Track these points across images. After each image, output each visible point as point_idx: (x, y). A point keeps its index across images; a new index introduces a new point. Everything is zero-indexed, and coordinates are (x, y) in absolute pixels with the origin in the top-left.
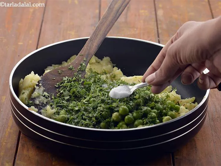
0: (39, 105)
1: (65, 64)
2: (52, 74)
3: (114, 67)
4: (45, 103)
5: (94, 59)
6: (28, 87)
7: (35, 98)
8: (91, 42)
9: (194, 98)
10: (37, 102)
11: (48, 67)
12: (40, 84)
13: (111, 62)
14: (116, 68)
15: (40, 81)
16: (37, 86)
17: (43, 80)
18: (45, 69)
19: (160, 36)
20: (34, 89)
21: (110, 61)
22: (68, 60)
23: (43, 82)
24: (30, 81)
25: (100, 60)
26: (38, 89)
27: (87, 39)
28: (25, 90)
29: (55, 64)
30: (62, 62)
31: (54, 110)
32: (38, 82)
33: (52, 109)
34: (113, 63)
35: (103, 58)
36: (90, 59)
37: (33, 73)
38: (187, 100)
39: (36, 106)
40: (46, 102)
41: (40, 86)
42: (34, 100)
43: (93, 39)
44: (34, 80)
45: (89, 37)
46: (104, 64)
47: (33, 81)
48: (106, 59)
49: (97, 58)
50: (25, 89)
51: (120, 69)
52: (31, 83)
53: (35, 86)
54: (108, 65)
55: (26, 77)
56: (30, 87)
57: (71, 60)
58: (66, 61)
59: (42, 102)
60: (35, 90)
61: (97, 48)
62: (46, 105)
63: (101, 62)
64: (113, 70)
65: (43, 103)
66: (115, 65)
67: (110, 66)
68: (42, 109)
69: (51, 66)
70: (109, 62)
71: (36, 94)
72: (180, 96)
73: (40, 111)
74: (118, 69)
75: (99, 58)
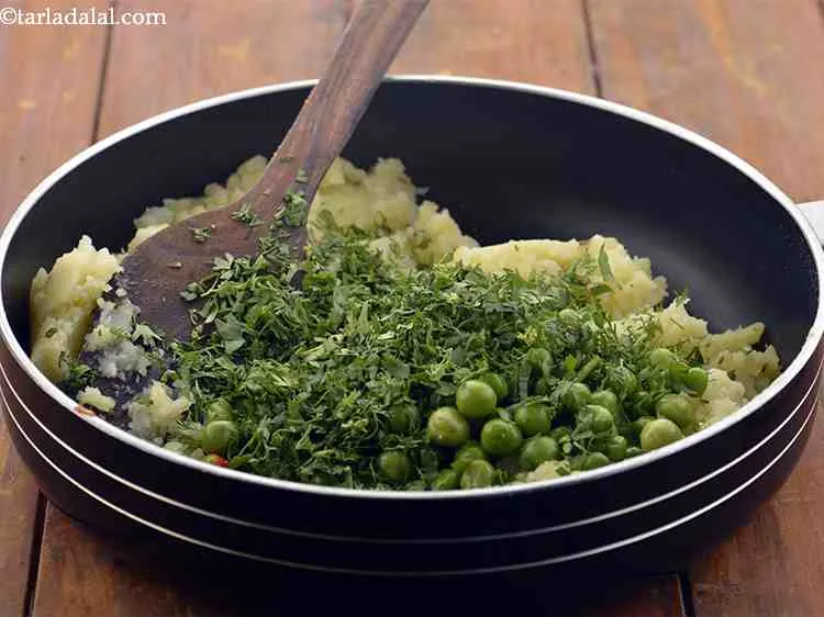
0: (117, 380)
1: (220, 199)
2: (168, 247)
3: (419, 200)
4: (143, 371)
5: (337, 172)
6: (68, 306)
7: (99, 352)
8: (325, 101)
9: (759, 327)
10: (110, 369)
11: (148, 210)
12: (120, 292)
13: (408, 180)
14: (428, 207)
15: (116, 277)
16: (106, 300)
17: (133, 271)
18: (136, 221)
19: (601, 55)
20: (96, 313)
21: (404, 176)
22: (232, 180)
23: (132, 283)
24: (76, 276)
25: (361, 173)
26: (112, 312)
27: (307, 91)
28: (57, 319)
29: (177, 197)
30: (203, 188)
31: (184, 403)
32: (112, 282)
33: (175, 398)
34: (417, 183)
35: (374, 162)
36: (324, 175)
37: (86, 241)
38: (729, 335)
39: (106, 385)
40: (149, 368)
41: (121, 299)
42: (96, 362)
43: (332, 91)
44: (92, 275)
45: (315, 82)
46: (380, 189)
47: (89, 278)
48: (389, 168)
49: (349, 166)
50: (55, 314)
51: (446, 213)
52: (79, 287)
53: (101, 302)
54: (394, 193)
55: (58, 260)
56: (76, 304)
57: (240, 178)
58: (223, 182)
59: (129, 368)
60: (102, 319)
61: (349, 125)
62: (146, 382)
63: (368, 181)
64: (417, 213)
65: (136, 373)
66: (423, 191)
67: (403, 198)
68: (129, 397)
69: (161, 205)
70: (401, 180)
71: (103, 332)
72: (702, 324)
73: (124, 407)
74: (439, 211)
75: (358, 165)
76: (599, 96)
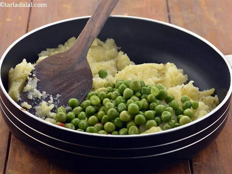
0: (33, 100)
1: (62, 49)
2: (47, 62)
3: (119, 51)
4: (40, 98)
5: (96, 42)
6: (19, 79)
7: (27, 92)
8: (93, 22)
9: (213, 90)
10: (31, 97)
11: (42, 51)
12: (34, 75)
13: (115, 45)
14: (121, 53)
15: (33, 71)
16: (30, 77)
17: (38, 69)
18: (39, 55)
19: (170, 10)
20: (27, 81)
21: (114, 44)
22: (66, 44)
23: (37, 73)
24: (22, 70)
25: (102, 43)
26: (31, 81)
27: (87, 19)
28: (16, 82)
29: (50, 48)
30: (58, 46)
31: (52, 106)
32: (32, 72)
33: (48, 105)
34: (118, 46)
35: (106, 39)
36: (92, 43)
37: (25, 60)
38: (205, 92)
39: (30, 102)
40: (41, 97)
41: (34, 77)
42: (27, 95)
43: (95, 19)
45: (90, 16)
46: (108, 47)
47: (25, 71)
48: (110, 41)
49: (99, 41)
50: (15, 81)
51: (126, 54)
52: (22, 73)
53: (28, 78)
54: (111, 48)
55: (17, 65)
56: (21, 78)
57: (68, 43)
58: (63, 44)
59: (36, 97)
60: (28, 83)
61: (99, 29)
62: (40, 101)
63: (104, 45)
64: (118, 55)
65: (38, 98)
66: (120, 48)
67: (114, 50)
68: (35, 105)
69: (46, 50)
70: (113, 45)
71: (28, 87)
72: (197, 89)
73: (34, 108)
74: (124, 54)
75: (101, 40)
76: (170, 23)
